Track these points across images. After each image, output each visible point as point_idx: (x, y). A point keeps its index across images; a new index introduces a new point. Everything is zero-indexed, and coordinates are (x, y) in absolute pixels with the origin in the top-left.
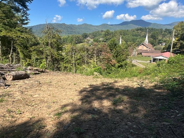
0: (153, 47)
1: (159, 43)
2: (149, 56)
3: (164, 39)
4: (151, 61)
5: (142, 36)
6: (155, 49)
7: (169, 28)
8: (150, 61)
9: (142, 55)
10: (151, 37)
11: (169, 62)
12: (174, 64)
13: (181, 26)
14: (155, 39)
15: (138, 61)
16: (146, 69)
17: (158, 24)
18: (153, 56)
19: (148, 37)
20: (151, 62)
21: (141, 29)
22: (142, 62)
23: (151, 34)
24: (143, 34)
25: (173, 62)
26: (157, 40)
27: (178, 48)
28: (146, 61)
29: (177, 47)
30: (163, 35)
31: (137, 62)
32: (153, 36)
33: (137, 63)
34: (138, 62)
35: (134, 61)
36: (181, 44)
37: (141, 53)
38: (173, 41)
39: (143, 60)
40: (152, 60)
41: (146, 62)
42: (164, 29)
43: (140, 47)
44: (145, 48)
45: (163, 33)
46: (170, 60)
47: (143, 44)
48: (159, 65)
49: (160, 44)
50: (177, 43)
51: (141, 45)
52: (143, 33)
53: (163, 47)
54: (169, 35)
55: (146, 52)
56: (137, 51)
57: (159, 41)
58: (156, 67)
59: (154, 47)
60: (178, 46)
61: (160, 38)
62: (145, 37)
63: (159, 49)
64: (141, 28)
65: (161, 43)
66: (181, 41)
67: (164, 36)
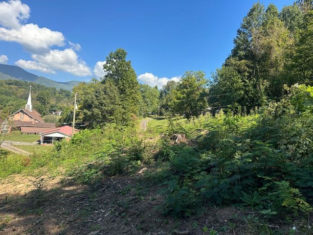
0: (42, 117)
1: (51, 111)
2: (35, 134)
3: (59, 105)
4: (39, 141)
5: (19, 95)
6: (46, 121)
7: (65, 88)
8: (38, 143)
9: (22, 131)
10: (38, 100)
11: (73, 142)
12: (82, 145)
13: (84, 89)
14: (44, 103)
15: (15, 143)
16: (35, 156)
17: (49, 80)
18: (42, 133)
19: (32, 99)
20: (40, 144)
21: (16, 83)
22: (23, 143)
23: (36, 95)
24: (22, 93)
25: (81, 142)
26: (48, 106)
27: (81, 121)
28: (31, 142)
29: (80, 119)
30: (57, 98)
31: (11, 144)
32: (40, 98)
33: (13, 147)
34: (15, 146)
35: (6, 144)
36: (85, 114)
37: (19, 128)
38: (75, 110)
39: (24, 141)
40: (42, 139)
41: (29, 144)
42: (58, 89)
43: (18, 117)
44: (26, 119)
45: (57, 95)
46: (75, 139)
47: (22, 111)
48: (59, 148)
49: (54, 113)
50: (79, 112)
51: (18, 113)
52: (21, 91)
53: (59, 117)
54: (66, 99)
55: (29, 125)
56: (11, 123)
57: (52, 107)
58: (54, 151)
59: (44, 118)
60: (80, 117)
61: (53, 102)
62: (27, 99)
63: (52, 122)
64: (17, 81)
65: (55, 111)
66: (85, 111)
67: (59, 99)
